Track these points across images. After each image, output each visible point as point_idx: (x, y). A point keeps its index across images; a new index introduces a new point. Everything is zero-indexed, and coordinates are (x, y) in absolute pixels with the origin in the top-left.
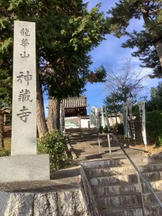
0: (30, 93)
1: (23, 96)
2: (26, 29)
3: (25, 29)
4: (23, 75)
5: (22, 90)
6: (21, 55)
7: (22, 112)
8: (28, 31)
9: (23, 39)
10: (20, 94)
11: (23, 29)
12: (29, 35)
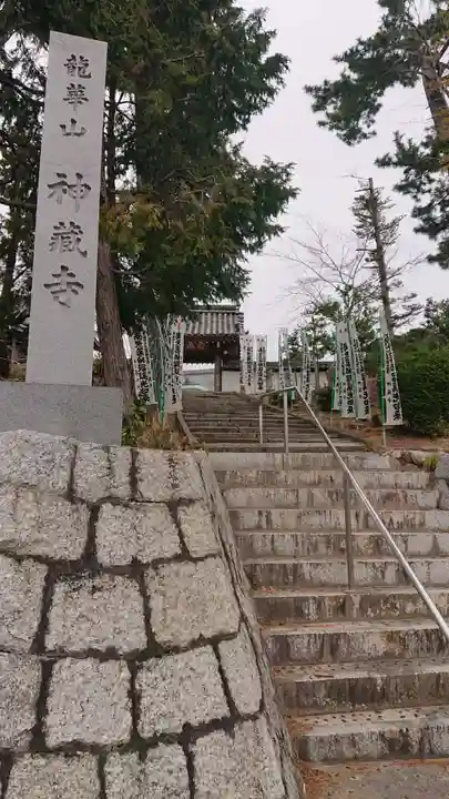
0: (81, 232)
1: (63, 238)
2: (81, 58)
3: (78, 59)
4: (64, 183)
5: (62, 224)
6: (63, 127)
7: (56, 280)
8: (87, 65)
9: (73, 85)
10: (56, 231)
11: (74, 57)
12: (89, 76)
